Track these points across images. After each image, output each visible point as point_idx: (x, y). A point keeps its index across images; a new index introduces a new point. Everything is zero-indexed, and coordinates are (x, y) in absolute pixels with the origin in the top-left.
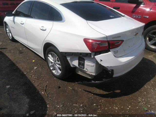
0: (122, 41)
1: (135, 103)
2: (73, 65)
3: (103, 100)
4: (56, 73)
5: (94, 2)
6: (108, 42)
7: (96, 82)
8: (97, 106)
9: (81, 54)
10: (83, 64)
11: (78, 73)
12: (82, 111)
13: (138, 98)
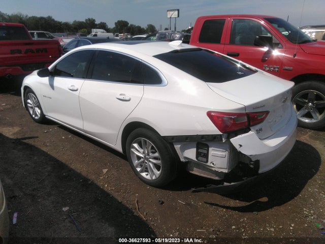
0: (267, 113)
1: (300, 218)
2: (186, 158)
3: (245, 218)
4: (148, 177)
5: (202, 50)
6: (248, 115)
7: (232, 184)
8: (238, 229)
9: (203, 137)
10: (205, 154)
11: (192, 172)
12: (215, 240)
13: (302, 209)
